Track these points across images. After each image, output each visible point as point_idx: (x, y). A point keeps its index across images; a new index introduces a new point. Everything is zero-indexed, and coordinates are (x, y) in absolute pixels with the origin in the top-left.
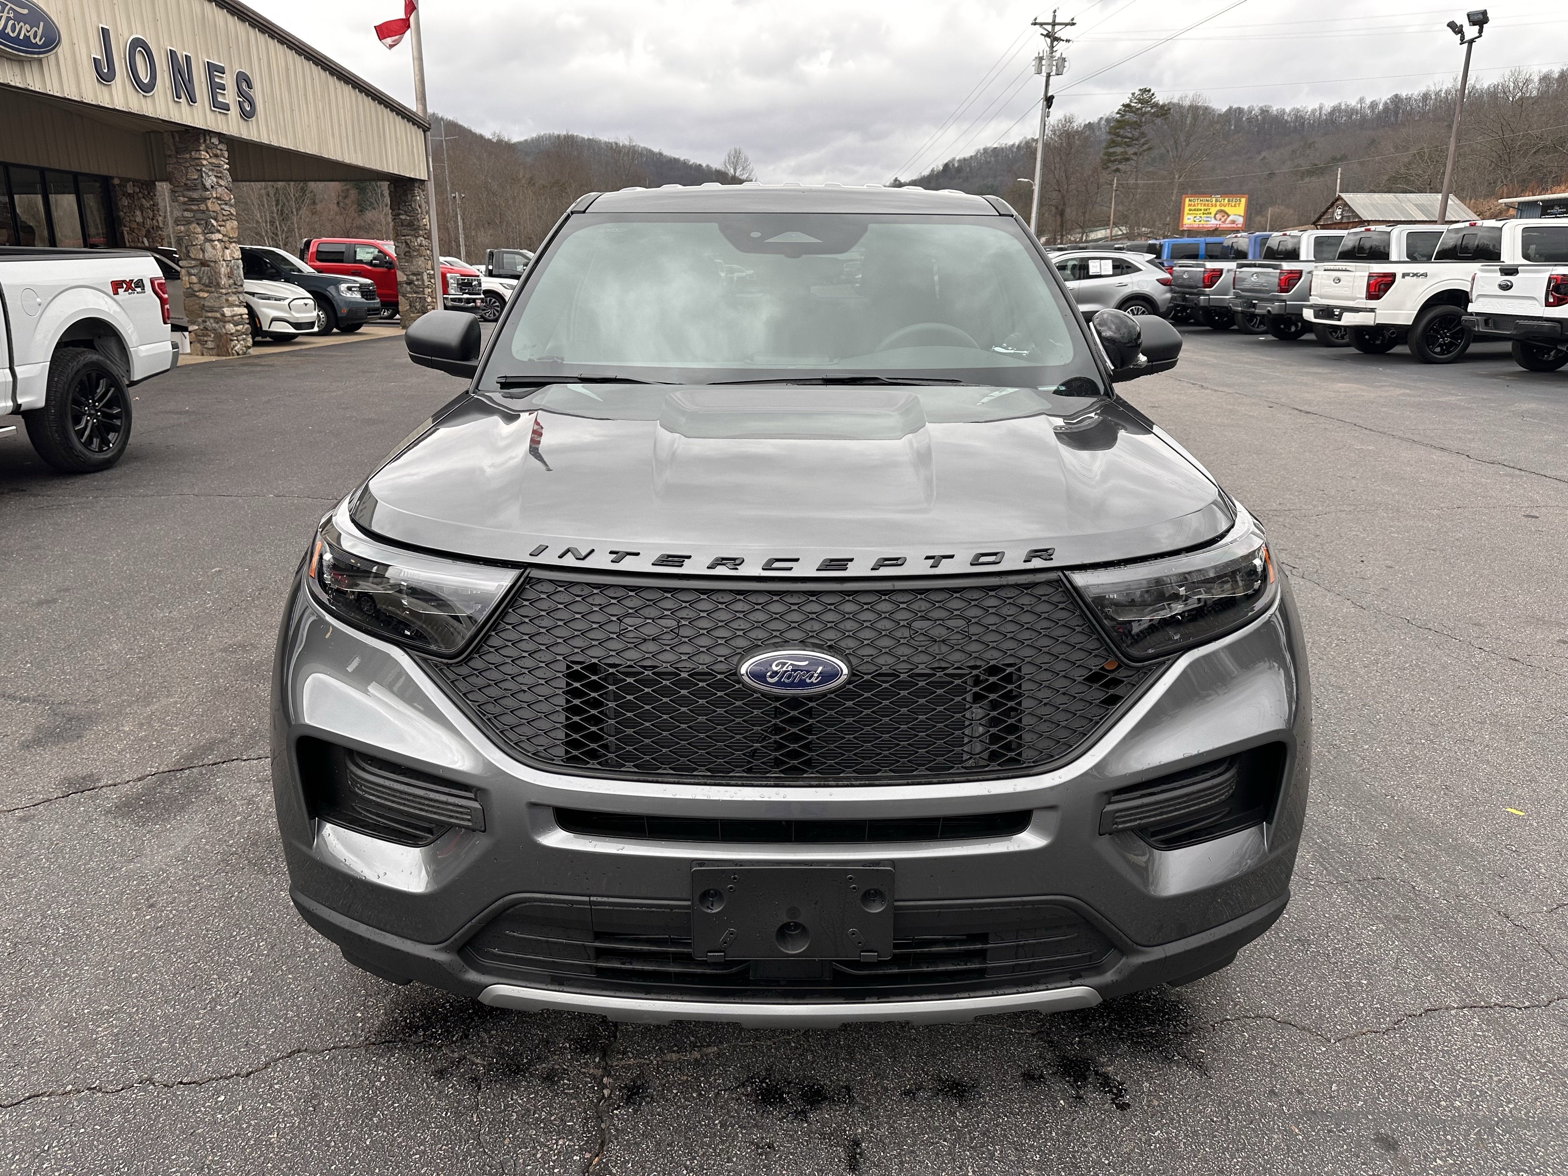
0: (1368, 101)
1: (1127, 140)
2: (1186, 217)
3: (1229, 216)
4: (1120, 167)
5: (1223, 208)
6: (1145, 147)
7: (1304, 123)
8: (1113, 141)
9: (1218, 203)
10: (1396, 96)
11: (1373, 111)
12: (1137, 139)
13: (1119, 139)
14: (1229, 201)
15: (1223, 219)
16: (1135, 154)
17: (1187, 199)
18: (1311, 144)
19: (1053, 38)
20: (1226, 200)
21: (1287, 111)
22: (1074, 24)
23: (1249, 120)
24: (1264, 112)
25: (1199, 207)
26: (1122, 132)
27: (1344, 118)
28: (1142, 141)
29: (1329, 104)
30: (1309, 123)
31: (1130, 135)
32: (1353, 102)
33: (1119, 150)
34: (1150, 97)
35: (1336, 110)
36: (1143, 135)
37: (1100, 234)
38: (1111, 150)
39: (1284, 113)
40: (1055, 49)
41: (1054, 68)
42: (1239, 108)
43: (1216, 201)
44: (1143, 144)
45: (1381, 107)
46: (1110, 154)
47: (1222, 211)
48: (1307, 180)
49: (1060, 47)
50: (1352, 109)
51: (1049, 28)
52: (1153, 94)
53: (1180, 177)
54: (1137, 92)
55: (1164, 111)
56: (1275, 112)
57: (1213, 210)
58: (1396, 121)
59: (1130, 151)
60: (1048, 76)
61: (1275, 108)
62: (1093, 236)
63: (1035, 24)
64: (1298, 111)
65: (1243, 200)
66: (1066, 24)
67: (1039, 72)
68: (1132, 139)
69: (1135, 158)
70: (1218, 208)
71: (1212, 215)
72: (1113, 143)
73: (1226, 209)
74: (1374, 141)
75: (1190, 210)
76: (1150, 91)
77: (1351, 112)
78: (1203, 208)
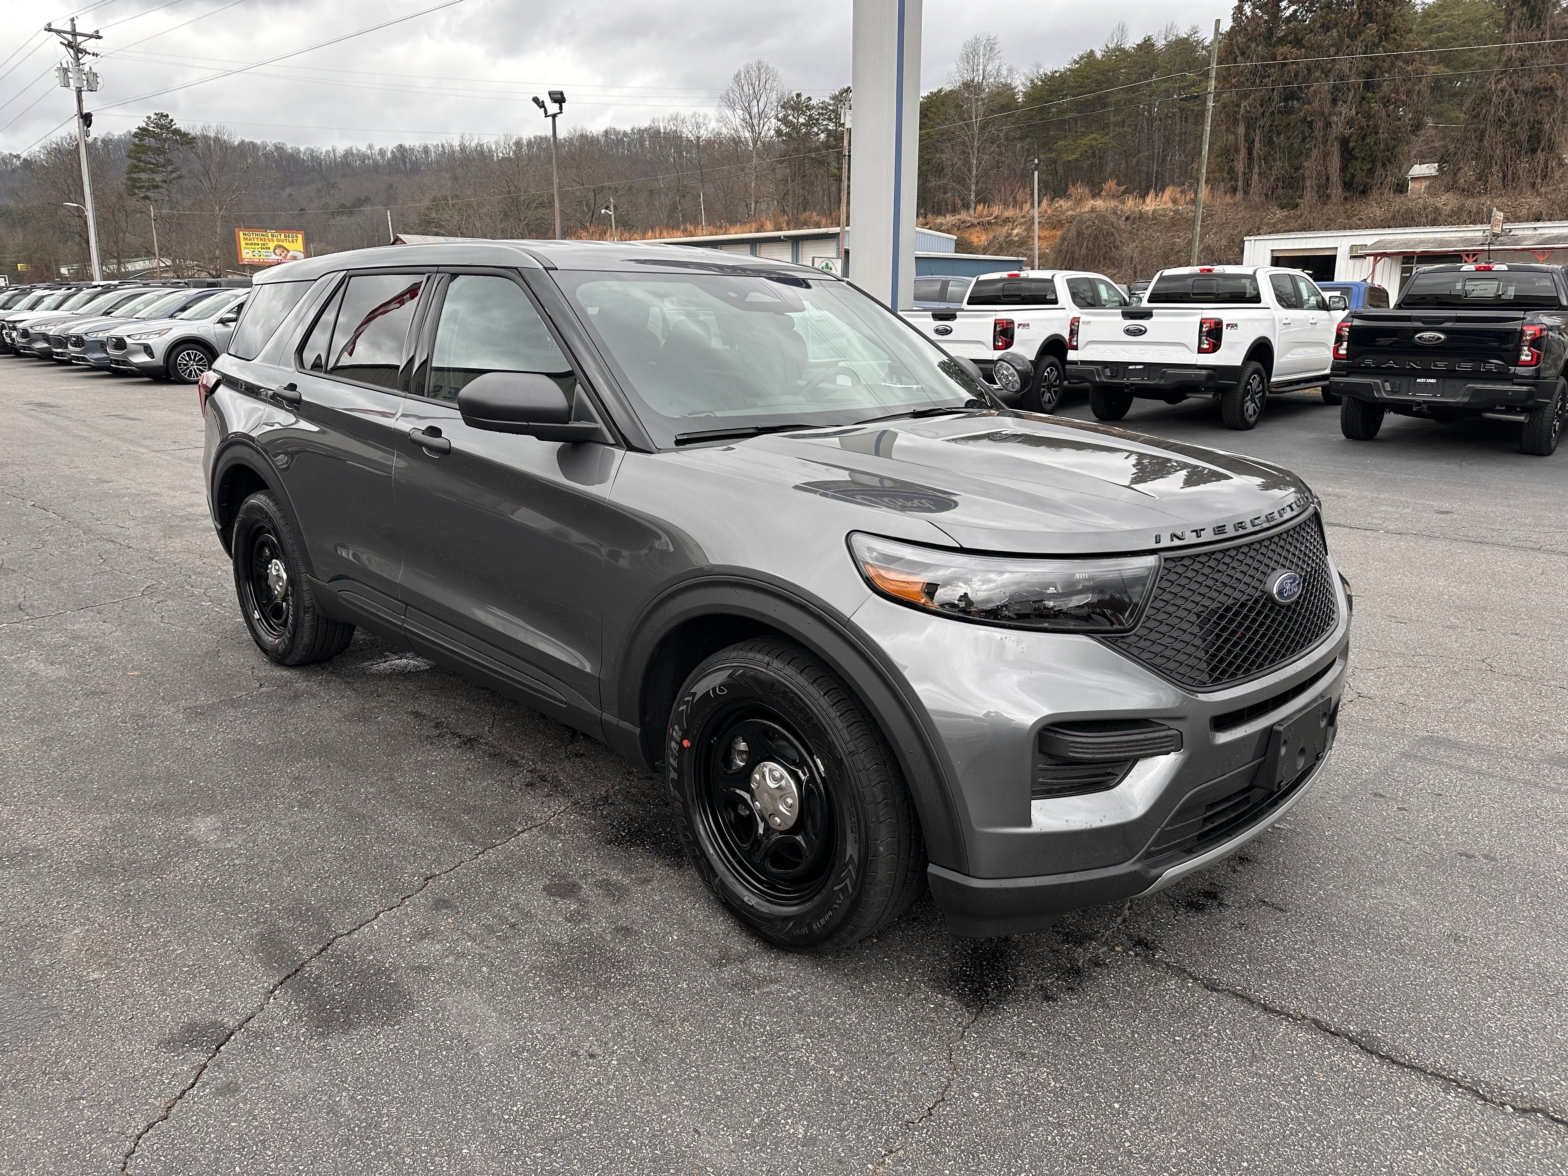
0: (377, 148)
1: (151, 166)
2: (244, 252)
3: (288, 251)
4: (148, 194)
5: (280, 243)
6: (174, 175)
7: (321, 163)
8: (136, 167)
9: (275, 238)
10: (401, 146)
11: (383, 157)
12: (163, 166)
13: (142, 164)
14: (285, 236)
15: (283, 255)
16: (165, 181)
17: (241, 233)
18: (334, 184)
19: (78, 51)
20: (283, 235)
21: (302, 149)
22: (100, 38)
23: (265, 155)
24: (279, 148)
25: (256, 241)
26: (143, 157)
27: (358, 162)
28: (170, 168)
29: (342, 147)
30: (326, 164)
31: (154, 161)
32: (363, 148)
33: (143, 176)
34: (170, 123)
35: (348, 154)
36: (169, 162)
37: (139, 265)
38: (135, 176)
39: (299, 152)
40: (81, 61)
41: (85, 82)
42: (252, 142)
43: (272, 236)
44: (172, 172)
45: (389, 155)
46: (135, 180)
47: (280, 246)
48: (339, 218)
49: (86, 59)
50: (364, 155)
51: (69, 37)
52: (172, 120)
53: (220, 209)
54: (153, 117)
55: (185, 140)
56: (290, 151)
57: (272, 245)
58: (406, 168)
59: (158, 178)
60: (79, 91)
61: (289, 146)
62: (131, 267)
63: (49, 30)
64: (312, 151)
65: (300, 236)
66: (91, 37)
67: (67, 85)
68: (157, 165)
69: (165, 186)
70: (276, 243)
71: (272, 250)
72: (135, 168)
73: (284, 244)
74: (391, 186)
75: (247, 244)
76: (167, 116)
77: (363, 157)
78: (260, 242)
